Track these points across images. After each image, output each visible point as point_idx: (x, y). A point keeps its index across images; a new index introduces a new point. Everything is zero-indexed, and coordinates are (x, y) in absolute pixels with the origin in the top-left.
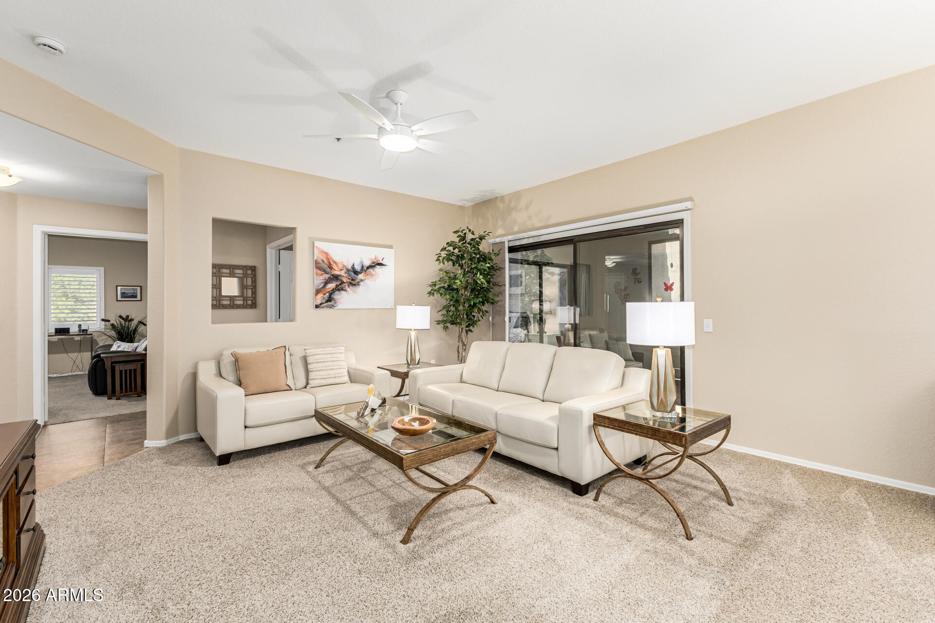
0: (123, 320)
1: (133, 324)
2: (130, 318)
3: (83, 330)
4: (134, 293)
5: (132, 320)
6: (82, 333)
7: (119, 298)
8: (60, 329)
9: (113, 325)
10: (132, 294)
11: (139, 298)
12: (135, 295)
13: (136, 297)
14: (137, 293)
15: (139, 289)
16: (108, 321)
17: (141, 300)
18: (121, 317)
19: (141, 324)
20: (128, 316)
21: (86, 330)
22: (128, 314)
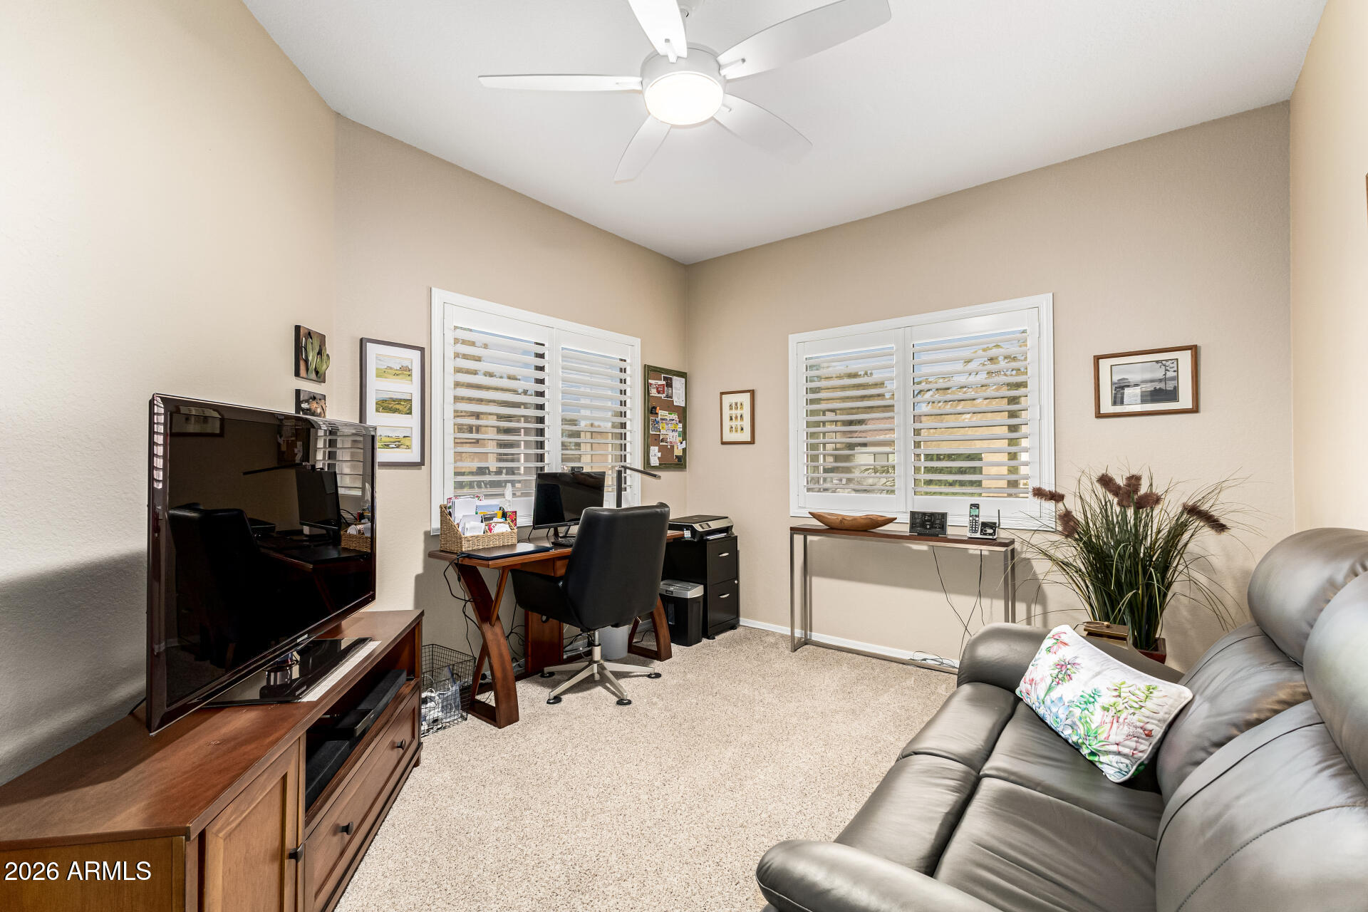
0: (1116, 494)
1: (1162, 518)
2: (1143, 490)
3: (985, 525)
4: (1165, 380)
5: (1151, 500)
6: (978, 535)
7: (1107, 407)
8: (924, 514)
9: (1067, 518)
10: (1158, 386)
11: (1185, 400)
12: (1170, 386)
13: (1172, 395)
14: (1176, 379)
15: (1185, 358)
16: (1056, 497)
17: (1195, 409)
18: (1106, 481)
19: (1198, 523)
20: (1134, 481)
21: (993, 526)
22: (1135, 472)
